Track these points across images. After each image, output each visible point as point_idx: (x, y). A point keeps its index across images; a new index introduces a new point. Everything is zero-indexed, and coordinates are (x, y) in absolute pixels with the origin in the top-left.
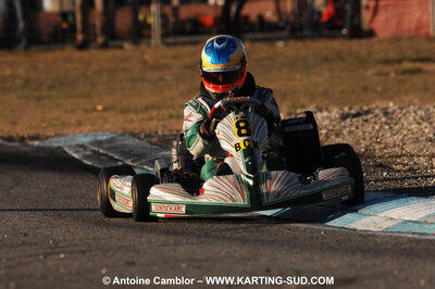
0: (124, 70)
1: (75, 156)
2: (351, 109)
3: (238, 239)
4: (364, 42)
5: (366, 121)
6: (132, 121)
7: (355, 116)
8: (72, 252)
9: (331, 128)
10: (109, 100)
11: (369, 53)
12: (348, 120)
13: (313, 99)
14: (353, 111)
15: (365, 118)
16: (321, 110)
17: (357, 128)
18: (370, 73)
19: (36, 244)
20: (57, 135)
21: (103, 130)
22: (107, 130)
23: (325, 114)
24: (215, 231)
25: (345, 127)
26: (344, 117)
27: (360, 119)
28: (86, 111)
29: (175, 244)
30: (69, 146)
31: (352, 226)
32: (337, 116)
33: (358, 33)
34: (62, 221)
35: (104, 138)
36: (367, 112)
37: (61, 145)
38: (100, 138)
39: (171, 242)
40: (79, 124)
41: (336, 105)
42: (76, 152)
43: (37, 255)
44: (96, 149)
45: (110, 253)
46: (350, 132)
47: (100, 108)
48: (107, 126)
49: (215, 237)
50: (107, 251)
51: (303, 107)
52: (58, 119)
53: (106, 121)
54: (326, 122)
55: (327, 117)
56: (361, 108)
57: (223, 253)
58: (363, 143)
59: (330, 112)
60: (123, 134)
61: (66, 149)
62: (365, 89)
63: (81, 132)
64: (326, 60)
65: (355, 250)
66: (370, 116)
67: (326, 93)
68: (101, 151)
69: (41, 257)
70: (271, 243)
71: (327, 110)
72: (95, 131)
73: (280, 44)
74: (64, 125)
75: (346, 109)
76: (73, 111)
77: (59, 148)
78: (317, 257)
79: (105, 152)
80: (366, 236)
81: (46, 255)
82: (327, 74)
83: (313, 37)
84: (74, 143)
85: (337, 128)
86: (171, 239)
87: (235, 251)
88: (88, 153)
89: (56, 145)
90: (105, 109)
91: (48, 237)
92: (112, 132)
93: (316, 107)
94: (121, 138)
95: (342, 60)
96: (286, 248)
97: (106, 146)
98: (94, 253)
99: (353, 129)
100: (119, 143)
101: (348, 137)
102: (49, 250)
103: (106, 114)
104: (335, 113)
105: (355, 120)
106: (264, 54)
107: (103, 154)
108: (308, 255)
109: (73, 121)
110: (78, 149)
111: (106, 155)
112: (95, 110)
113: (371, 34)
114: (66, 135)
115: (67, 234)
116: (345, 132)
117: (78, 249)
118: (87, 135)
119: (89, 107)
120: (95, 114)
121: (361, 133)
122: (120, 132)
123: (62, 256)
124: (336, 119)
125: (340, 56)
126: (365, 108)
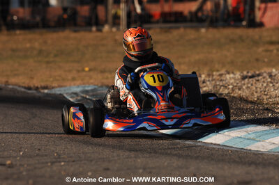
0: (103, 45)
1: (71, 100)
2: (248, 72)
3: (176, 155)
4: (257, 30)
5: (258, 80)
6: (107, 78)
7: (251, 77)
8: (69, 161)
9: (235, 84)
10: (93, 64)
11: (260, 37)
12: (246, 80)
13: (224, 66)
14: (250, 74)
15: (257, 78)
16: (229, 73)
17: (252, 85)
18: (260, 50)
19: (46, 155)
20: (60, 86)
21: (89, 84)
22: (92, 83)
23: (232, 75)
24: (160, 149)
25: (244, 84)
26: (244, 78)
27: (254, 80)
28: (78, 71)
29: (135, 157)
30: (67, 94)
31: (249, 148)
32: (239, 77)
33: (253, 24)
34: (62, 141)
35: (89, 88)
36: (259, 75)
37: (62, 93)
38: (87, 89)
39: (133, 156)
40: (74, 79)
41: (239, 70)
42: (71, 97)
43: (47, 163)
44: (84, 96)
45: (93, 163)
46: (248, 88)
47: (87, 69)
48: (92, 81)
49: (161, 154)
50: (91, 161)
51: (218, 71)
52: (60, 76)
53: (91, 78)
54: (232, 81)
55: (233, 78)
56: (255, 72)
57: (166, 164)
58: (256, 95)
59: (235, 75)
60: (102, 86)
61: (65, 95)
62: (257, 60)
63: (74, 85)
64: (232, 41)
65: (250, 164)
66: (260, 78)
67: (232, 62)
68: (88, 97)
69: (49, 164)
70: (197, 158)
71: (233, 73)
72: (84, 84)
73: (203, 30)
74: (63, 79)
75: (245, 73)
76: (70, 71)
77: (60, 94)
78: (226, 167)
79: (90, 98)
80: (257, 154)
81: (53, 163)
82: (232, 50)
83: (224, 27)
84: (70, 92)
85: (239, 85)
86: (132, 154)
87: (173, 163)
88: (79, 98)
89: (59, 93)
90: (90, 70)
91: (53, 151)
92: (95, 85)
93: (227, 71)
94: (101, 89)
95: (243, 41)
96: (206, 161)
97: (91, 94)
98: (83, 162)
99: (249, 85)
100: (99, 92)
101: (246, 90)
102: (54, 160)
103: (91, 73)
104: (238, 75)
105: (250, 80)
106: (192, 37)
107: (89, 99)
108: (220, 166)
109: (70, 78)
110: (73, 95)
111: (91, 100)
112: (83, 70)
113: (261, 25)
114: (65, 86)
115: (66, 150)
116: (244, 87)
117: (73, 159)
118: (78, 86)
119: (80, 69)
120: (84, 73)
121: (254, 88)
122: (100, 85)
123: (63, 163)
124: (238, 79)
125: (241, 39)
126: (257, 72)
